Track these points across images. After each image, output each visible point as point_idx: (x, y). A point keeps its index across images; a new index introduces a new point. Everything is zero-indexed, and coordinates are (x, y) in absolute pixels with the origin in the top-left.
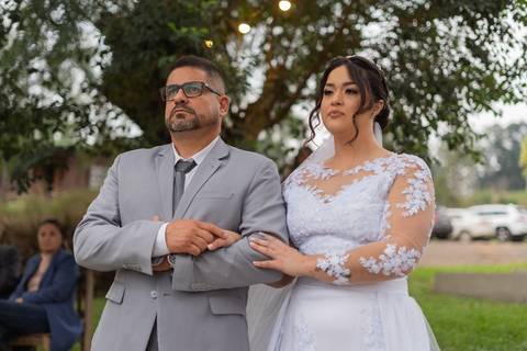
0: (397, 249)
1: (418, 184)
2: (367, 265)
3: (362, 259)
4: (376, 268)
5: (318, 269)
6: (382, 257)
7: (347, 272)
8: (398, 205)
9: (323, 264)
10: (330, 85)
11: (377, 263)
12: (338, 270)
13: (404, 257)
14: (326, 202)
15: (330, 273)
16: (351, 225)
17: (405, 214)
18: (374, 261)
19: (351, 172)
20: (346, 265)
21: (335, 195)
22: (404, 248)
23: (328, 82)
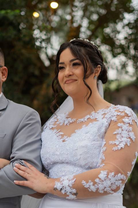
0: (108, 174)
1: (125, 127)
2: (87, 186)
3: (84, 182)
4: (93, 188)
5: (55, 189)
6: (97, 180)
7: (74, 191)
8: (111, 142)
9: (58, 186)
10: (62, 63)
11: (94, 185)
12: (69, 190)
13: (113, 180)
14: (64, 141)
15: (63, 192)
16: (79, 157)
17: (115, 148)
18: (92, 183)
19: (82, 120)
20: (73, 187)
21: (69, 136)
22: (113, 174)
23: (61, 61)
